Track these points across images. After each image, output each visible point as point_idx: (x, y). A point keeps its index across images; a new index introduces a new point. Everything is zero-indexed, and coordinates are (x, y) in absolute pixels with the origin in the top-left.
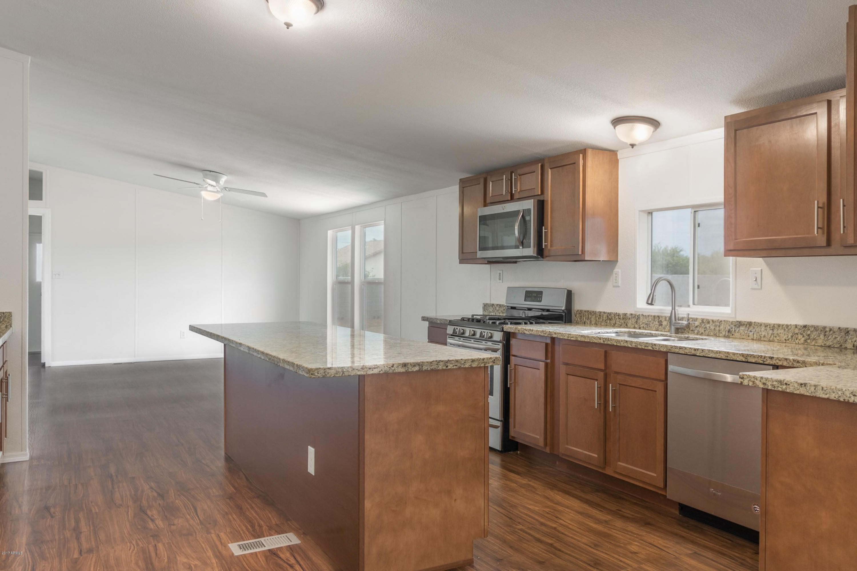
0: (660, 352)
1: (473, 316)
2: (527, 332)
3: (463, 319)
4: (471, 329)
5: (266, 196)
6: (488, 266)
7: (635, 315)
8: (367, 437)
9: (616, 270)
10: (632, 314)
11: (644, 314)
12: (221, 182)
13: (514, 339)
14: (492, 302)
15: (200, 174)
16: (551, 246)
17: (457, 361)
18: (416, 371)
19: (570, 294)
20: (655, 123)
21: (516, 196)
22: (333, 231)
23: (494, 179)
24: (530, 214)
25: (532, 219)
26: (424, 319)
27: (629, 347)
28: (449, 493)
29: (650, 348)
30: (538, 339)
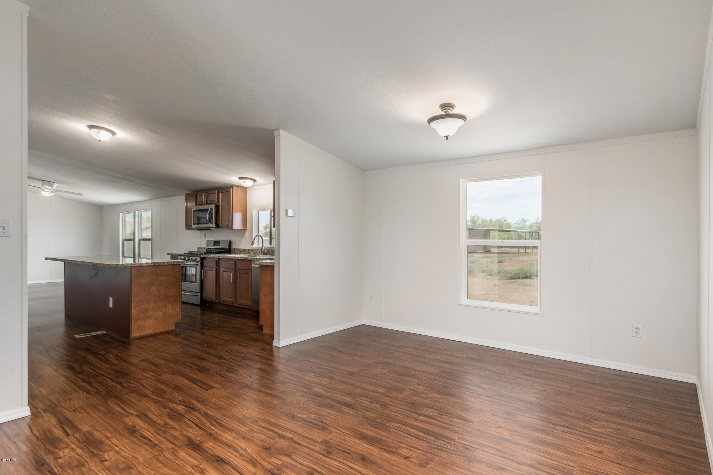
0: (250, 260)
1: (189, 252)
2: (209, 257)
3: (185, 253)
4: (188, 257)
5: (82, 195)
6: (199, 231)
7: (252, 249)
8: (133, 288)
9: (246, 233)
10: (251, 249)
11: (255, 249)
12: (54, 187)
13: (205, 260)
14: (201, 247)
15: (41, 182)
16: (221, 223)
17: (168, 262)
18: (152, 265)
19: (230, 243)
20: (254, 181)
21: (208, 203)
22: (123, 214)
23: (199, 195)
24: (212, 210)
25: (214, 212)
26: (168, 254)
27: (241, 259)
28: (166, 307)
29: (247, 259)
30: (214, 259)
